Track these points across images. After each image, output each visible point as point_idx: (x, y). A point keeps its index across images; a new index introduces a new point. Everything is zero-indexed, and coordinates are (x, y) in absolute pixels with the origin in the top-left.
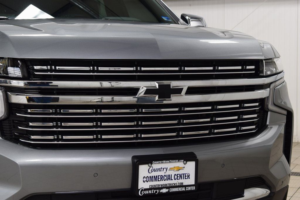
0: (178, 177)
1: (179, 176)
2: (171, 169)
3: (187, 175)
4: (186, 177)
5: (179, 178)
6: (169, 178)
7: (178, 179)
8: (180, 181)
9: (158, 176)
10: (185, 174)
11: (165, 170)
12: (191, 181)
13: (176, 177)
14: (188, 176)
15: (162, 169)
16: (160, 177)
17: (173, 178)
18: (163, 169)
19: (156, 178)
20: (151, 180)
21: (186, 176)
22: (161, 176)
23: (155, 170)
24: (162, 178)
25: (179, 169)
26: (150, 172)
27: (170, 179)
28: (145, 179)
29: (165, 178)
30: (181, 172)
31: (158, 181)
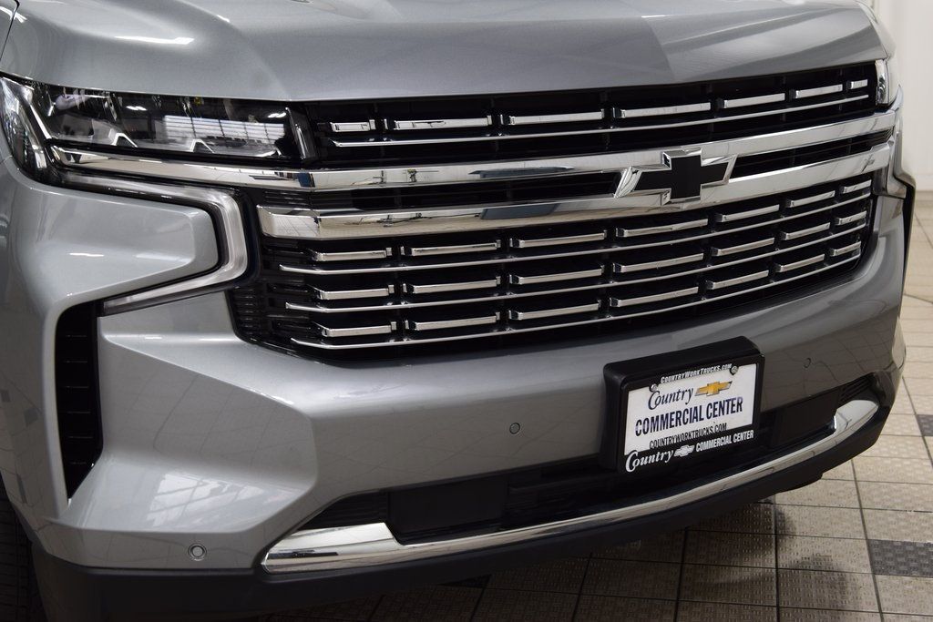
0: (715, 409)
1: (717, 406)
2: (701, 392)
3: (735, 402)
4: (735, 409)
5: (717, 413)
6: (695, 415)
7: (715, 416)
8: (720, 420)
9: (672, 414)
10: (733, 400)
11: (687, 394)
12: (745, 417)
13: (711, 410)
14: (739, 404)
15: (681, 394)
16: (674, 416)
17: (704, 415)
18: (683, 393)
19: (665, 421)
20: (655, 428)
21: (733, 405)
22: (677, 412)
23: (664, 400)
24: (679, 418)
25: (719, 388)
26: (653, 405)
27: (696, 418)
28: (640, 427)
29: (687, 416)
30: (723, 396)
31: (671, 426)
